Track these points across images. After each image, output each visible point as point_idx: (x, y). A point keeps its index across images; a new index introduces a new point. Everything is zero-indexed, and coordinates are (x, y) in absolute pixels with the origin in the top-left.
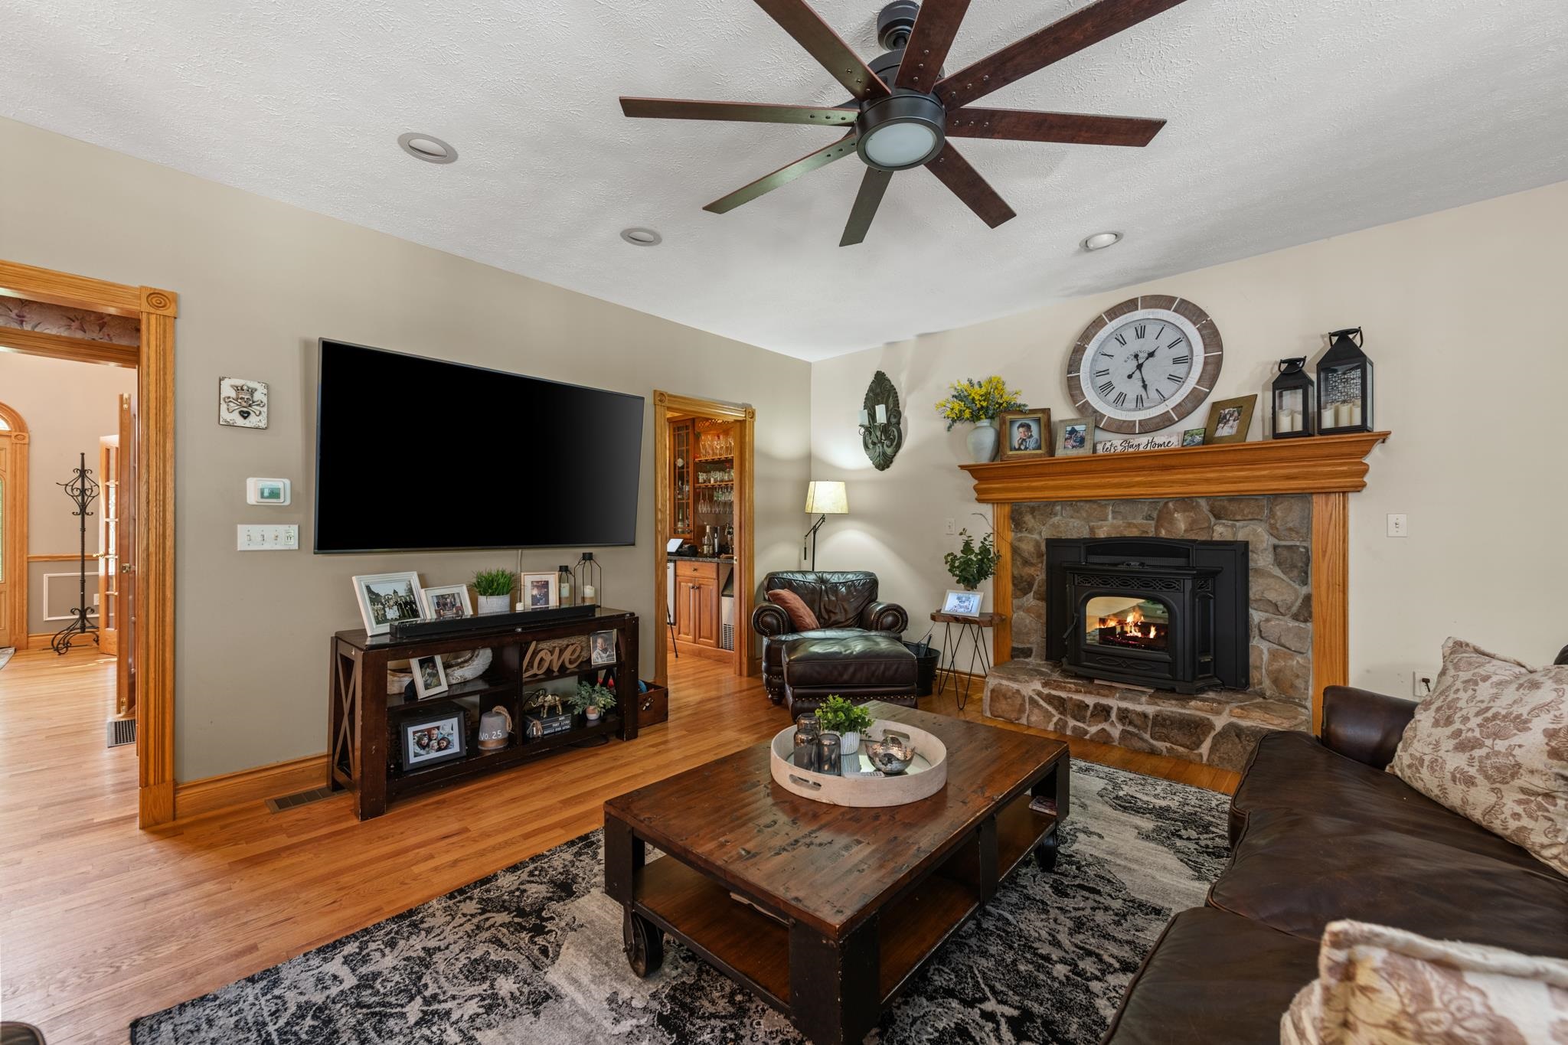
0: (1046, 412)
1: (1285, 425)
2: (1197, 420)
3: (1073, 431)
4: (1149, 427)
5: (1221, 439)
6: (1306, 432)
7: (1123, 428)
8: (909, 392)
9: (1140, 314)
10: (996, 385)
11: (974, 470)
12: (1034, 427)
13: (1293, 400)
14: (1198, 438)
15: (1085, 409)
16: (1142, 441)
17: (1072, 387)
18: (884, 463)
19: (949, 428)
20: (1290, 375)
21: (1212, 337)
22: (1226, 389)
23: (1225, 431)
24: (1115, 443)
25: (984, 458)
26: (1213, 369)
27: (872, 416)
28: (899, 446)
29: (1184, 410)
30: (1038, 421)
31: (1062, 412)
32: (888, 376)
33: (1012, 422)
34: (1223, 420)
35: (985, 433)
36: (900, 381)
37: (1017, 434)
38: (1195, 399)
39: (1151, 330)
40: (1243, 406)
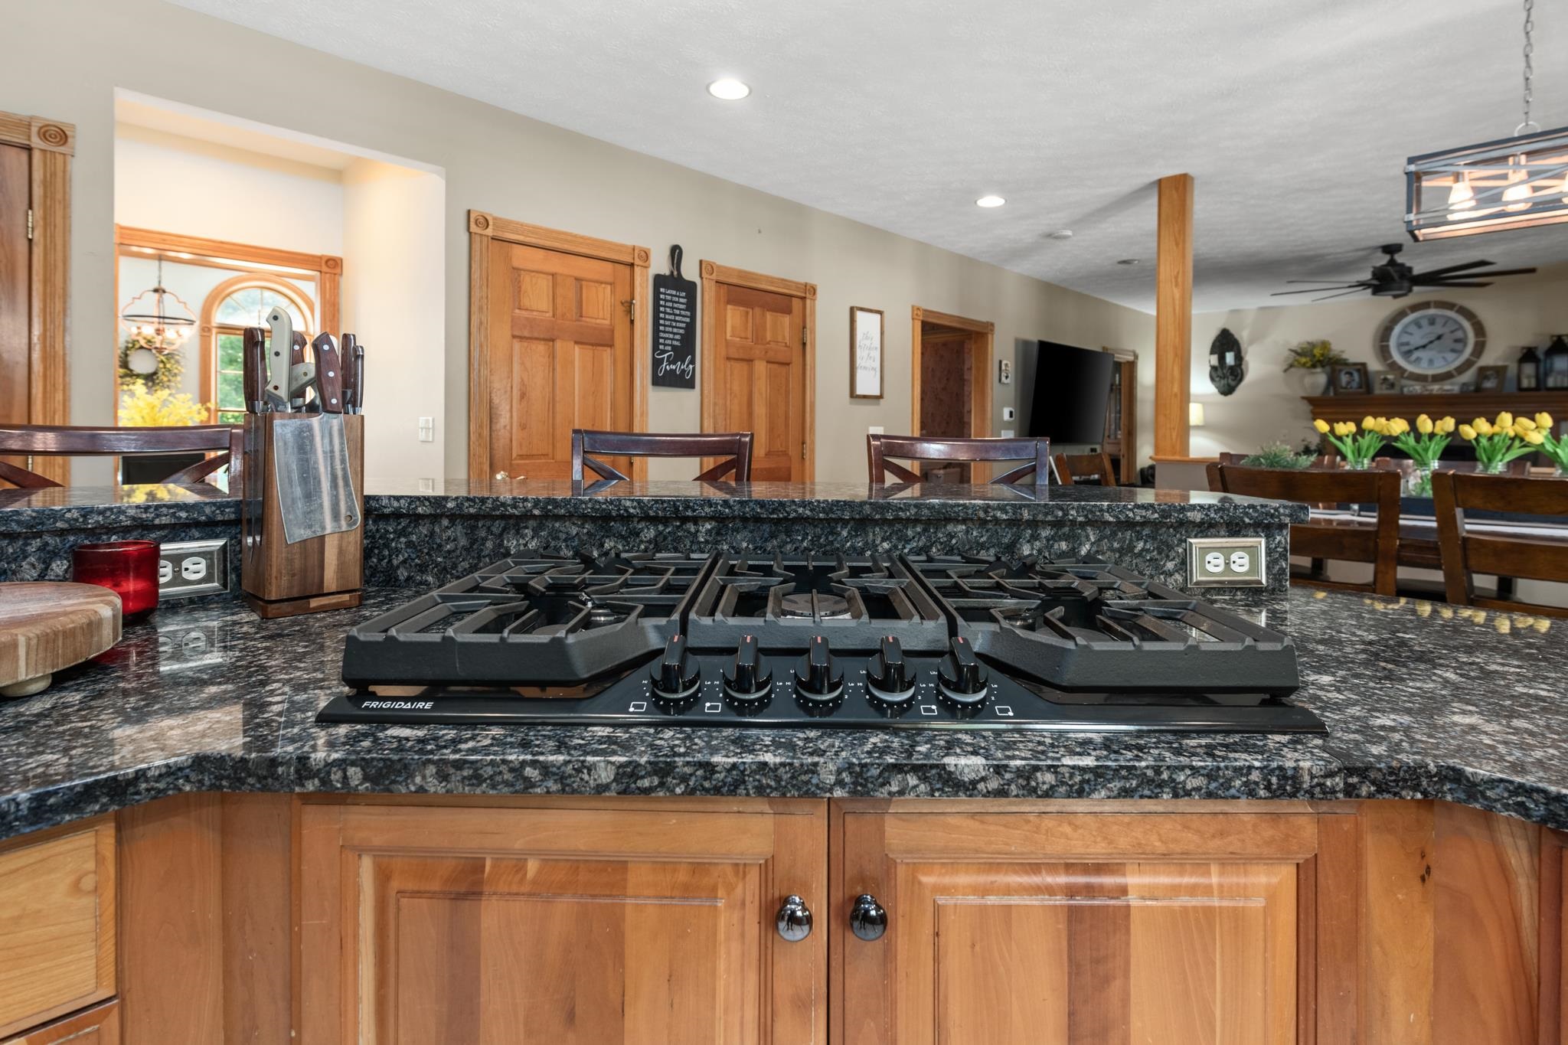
0: (1364, 365)
1: (1525, 383)
2: (1468, 376)
3: (1385, 379)
4: (1438, 378)
5: (1487, 389)
6: (1537, 389)
7: (1421, 378)
8: (1251, 342)
9: (1432, 311)
10: (1325, 345)
11: (1310, 400)
12: (1356, 376)
13: (1529, 369)
14: (1472, 388)
15: (1394, 366)
16: (1435, 388)
17: (1383, 351)
18: (1227, 391)
19: (1285, 371)
20: (1528, 355)
21: (1480, 329)
22: (1489, 359)
23: (1489, 384)
24: (1417, 388)
25: (1317, 392)
26: (1480, 349)
27: (1222, 359)
28: (1241, 380)
29: (1461, 370)
30: (1358, 371)
31: (1375, 365)
32: (1233, 331)
33: (1340, 371)
34: (1487, 378)
35: (1320, 378)
36: (1243, 336)
37: (1344, 379)
38: (1467, 365)
39: (1439, 322)
40: (1499, 371)
